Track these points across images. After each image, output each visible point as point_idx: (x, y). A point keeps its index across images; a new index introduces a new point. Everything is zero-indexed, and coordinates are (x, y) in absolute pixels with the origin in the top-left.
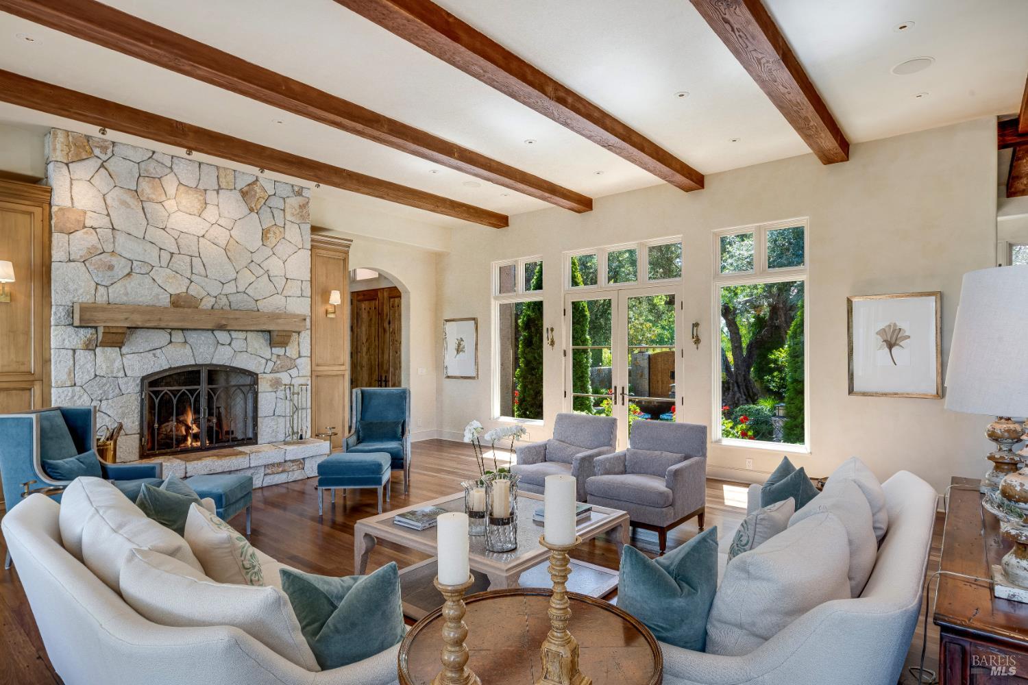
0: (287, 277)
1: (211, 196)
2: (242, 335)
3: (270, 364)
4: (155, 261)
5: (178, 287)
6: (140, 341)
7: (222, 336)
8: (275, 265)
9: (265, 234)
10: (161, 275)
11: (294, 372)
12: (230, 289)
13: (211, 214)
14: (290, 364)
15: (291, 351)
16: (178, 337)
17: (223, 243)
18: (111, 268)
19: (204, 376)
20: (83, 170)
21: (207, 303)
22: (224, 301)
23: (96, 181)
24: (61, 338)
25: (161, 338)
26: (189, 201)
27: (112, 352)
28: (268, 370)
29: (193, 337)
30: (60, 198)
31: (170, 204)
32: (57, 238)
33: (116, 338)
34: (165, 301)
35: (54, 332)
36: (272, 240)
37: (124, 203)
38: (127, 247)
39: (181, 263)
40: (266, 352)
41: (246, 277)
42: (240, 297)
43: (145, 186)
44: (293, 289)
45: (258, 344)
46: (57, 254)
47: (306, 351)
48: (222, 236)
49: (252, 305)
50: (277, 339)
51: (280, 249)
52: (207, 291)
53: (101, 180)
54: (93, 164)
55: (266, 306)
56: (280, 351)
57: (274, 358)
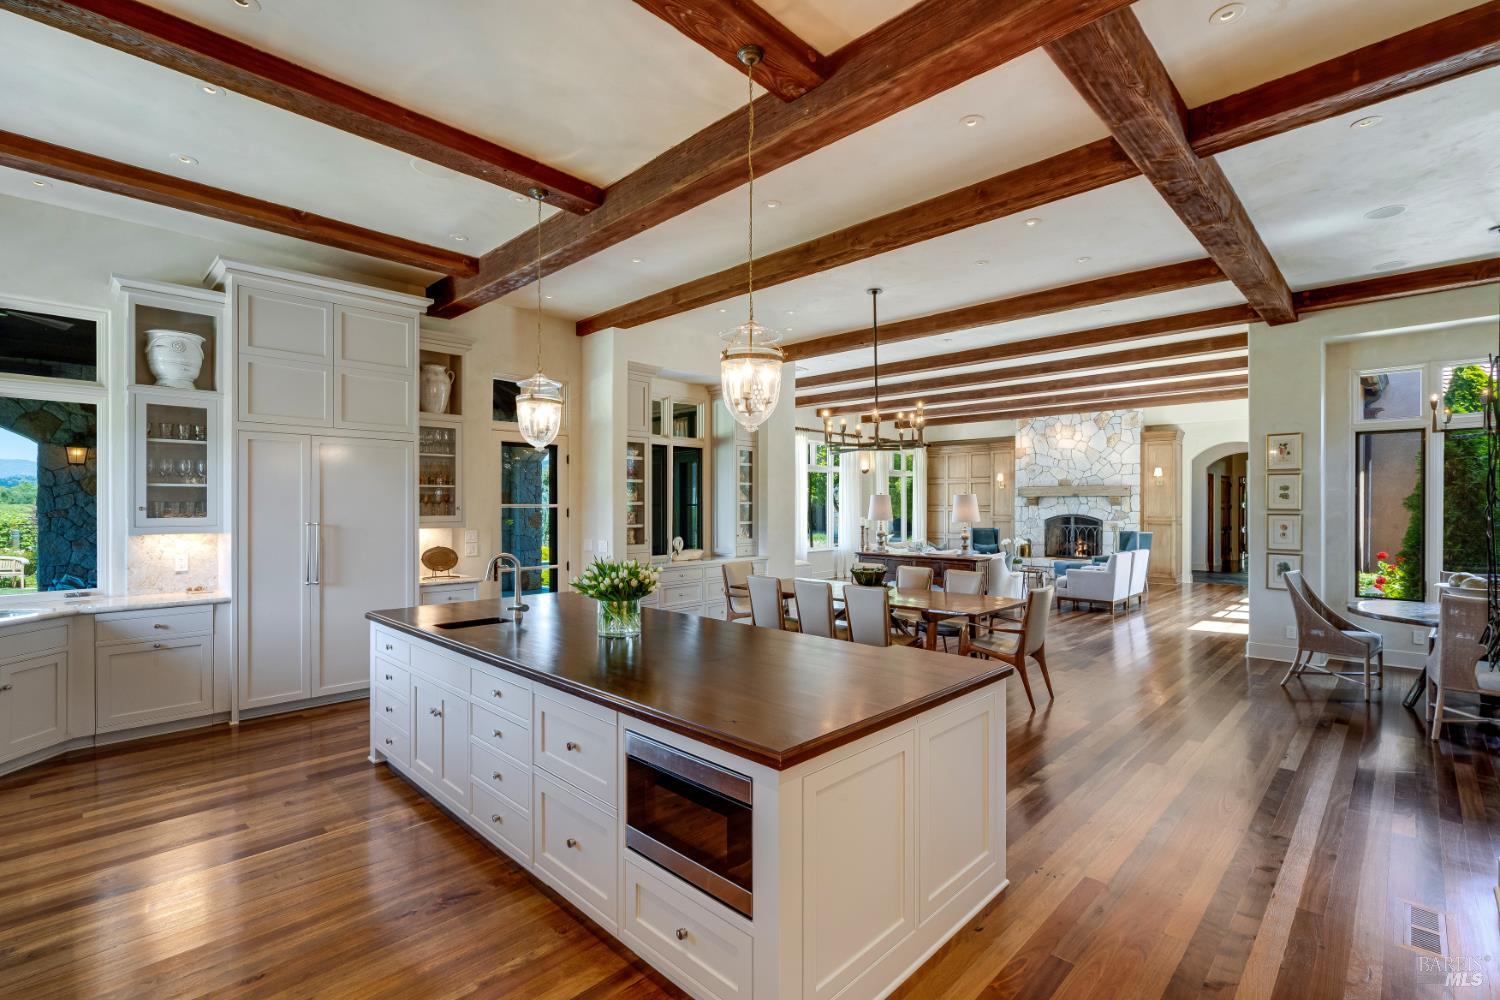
0: (1124, 462)
1: (1078, 427)
2: (1093, 499)
3: (1112, 515)
4: (1051, 465)
5: (1062, 476)
6: (1044, 503)
7: (1081, 499)
8: (1114, 458)
9: (1109, 440)
10: (1054, 471)
11: (1127, 521)
12: (1088, 474)
13: (1078, 436)
14: (1124, 516)
15: (1125, 508)
16: (1061, 500)
17: (1083, 449)
18: (1034, 470)
19: (1072, 520)
20: (1024, 431)
21: (1076, 483)
22: (1084, 481)
23: (1030, 434)
24: (1019, 502)
25: (1053, 501)
26: (1067, 433)
27: (1035, 508)
28: (1110, 518)
29: (1068, 500)
30: (1018, 445)
31: (1058, 437)
32: (1017, 461)
33: (1036, 501)
34: (1056, 483)
35: (1016, 499)
36: (1113, 442)
37: (1039, 441)
38: (1041, 461)
39: (1063, 464)
40: (1109, 508)
41: (1097, 467)
42: (1092, 478)
43: (1048, 431)
44: (1127, 470)
45: (1103, 504)
46: (1017, 468)
47: (1136, 506)
48: (1082, 446)
49: (1100, 482)
50: (1115, 501)
51: (1116, 448)
52: (1075, 477)
53: (1031, 434)
54: (1029, 426)
55: (1107, 482)
56: (1117, 508)
57: (1113, 512)
